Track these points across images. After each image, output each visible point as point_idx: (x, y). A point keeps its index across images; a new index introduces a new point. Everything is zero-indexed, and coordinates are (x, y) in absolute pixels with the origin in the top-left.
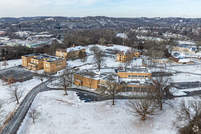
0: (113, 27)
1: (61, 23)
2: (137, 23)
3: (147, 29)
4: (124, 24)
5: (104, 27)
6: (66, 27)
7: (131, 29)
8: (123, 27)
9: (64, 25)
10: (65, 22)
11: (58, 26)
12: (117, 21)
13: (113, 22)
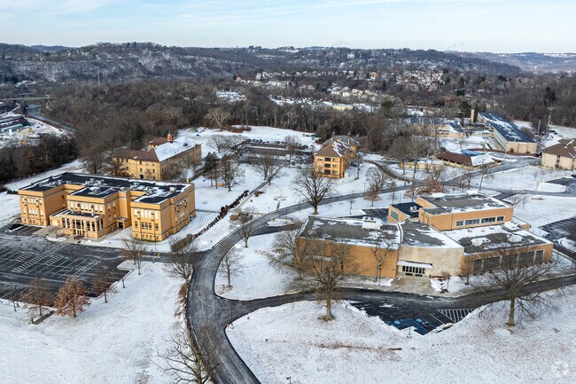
0: (180, 72)
1: (18, 64)
2: (244, 62)
3: (280, 79)
4: (209, 64)
5: (155, 74)
6: (37, 77)
7: (238, 79)
8: (209, 73)
9: (29, 68)
10: (30, 59)
11: (9, 75)
12: (189, 57)
13: (179, 59)
